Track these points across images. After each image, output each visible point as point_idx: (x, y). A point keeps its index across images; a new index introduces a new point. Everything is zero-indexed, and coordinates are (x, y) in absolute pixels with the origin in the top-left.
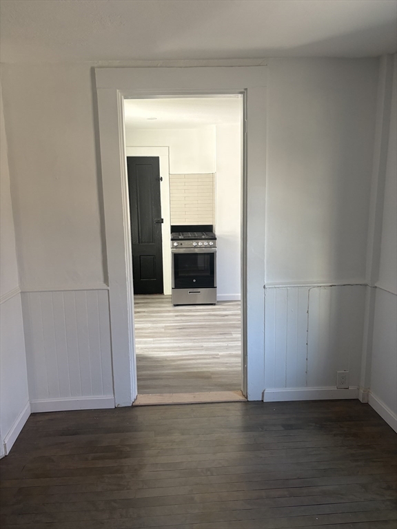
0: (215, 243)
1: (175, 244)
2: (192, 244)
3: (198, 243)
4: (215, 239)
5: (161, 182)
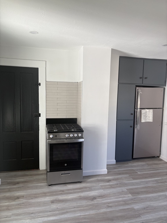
0: (82, 135)
1: (51, 136)
2: (65, 136)
3: (69, 135)
4: (83, 131)
5: (39, 87)
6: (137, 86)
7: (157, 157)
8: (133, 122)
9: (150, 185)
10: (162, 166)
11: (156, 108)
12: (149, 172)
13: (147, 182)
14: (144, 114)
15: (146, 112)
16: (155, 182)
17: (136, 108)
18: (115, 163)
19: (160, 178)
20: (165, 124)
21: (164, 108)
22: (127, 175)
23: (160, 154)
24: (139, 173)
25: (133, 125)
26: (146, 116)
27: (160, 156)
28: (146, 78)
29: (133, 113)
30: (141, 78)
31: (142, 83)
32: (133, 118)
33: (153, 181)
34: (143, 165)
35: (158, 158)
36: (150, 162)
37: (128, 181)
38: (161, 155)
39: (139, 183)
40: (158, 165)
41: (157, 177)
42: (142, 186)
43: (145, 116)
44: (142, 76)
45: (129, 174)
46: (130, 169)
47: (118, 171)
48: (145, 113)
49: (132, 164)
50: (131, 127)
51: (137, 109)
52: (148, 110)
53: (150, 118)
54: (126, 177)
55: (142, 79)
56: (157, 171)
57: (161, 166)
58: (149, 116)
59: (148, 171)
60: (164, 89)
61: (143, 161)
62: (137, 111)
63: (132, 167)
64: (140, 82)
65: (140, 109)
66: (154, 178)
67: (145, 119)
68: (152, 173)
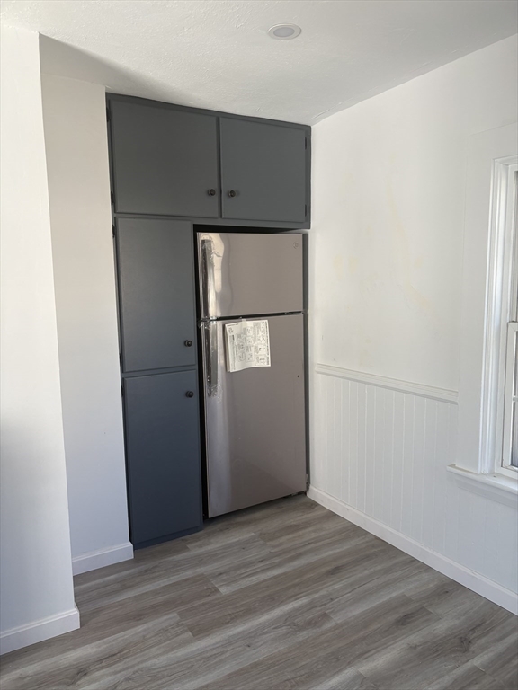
6: (200, 228)
7: (299, 494)
8: (195, 374)
9: (262, 652)
10: (314, 535)
11: (283, 314)
12: (263, 577)
13: (249, 639)
14: (236, 341)
15: (245, 331)
16: (284, 629)
17: (202, 316)
18: (130, 555)
19: (304, 600)
20: (316, 369)
21: (309, 311)
22: (171, 617)
23: (308, 482)
24: (224, 590)
25: (195, 389)
26: (244, 347)
27: (308, 488)
28: (232, 194)
29: (194, 339)
30: (211, 193)
31: (217, 215)
32: (194, 360)
33: (275, 624)
34: (244, 546)
35: (303, 500)
36: (274, 522)
37: (171, 655)
38: (311, 487)
39: (215, 656)
40: (301, 533)
41: (294, 597)
42: (227, 669)
43: (241, 347)
44: (215, 186)
45: (183, 608)
46: (189, 574)
47: (137, 598)
48: (239, 336)
49: (200, 546)
50: (189, 395)
51: (207, 321)
52: (249, 324)
53: (260, 353)
54: (165, 630)
55: (216, 197)
56: (297, 563)
57: (309, 534)
58: (256, 347)
59: (262, 571)
60: (305, 237)
61: (249, 523)
62: (207, 332)
63: (200, 560)
64: (208, 214)
65: (218, 319)
66: (282, 603)
67: (242, 358)
68: (275, 577)
